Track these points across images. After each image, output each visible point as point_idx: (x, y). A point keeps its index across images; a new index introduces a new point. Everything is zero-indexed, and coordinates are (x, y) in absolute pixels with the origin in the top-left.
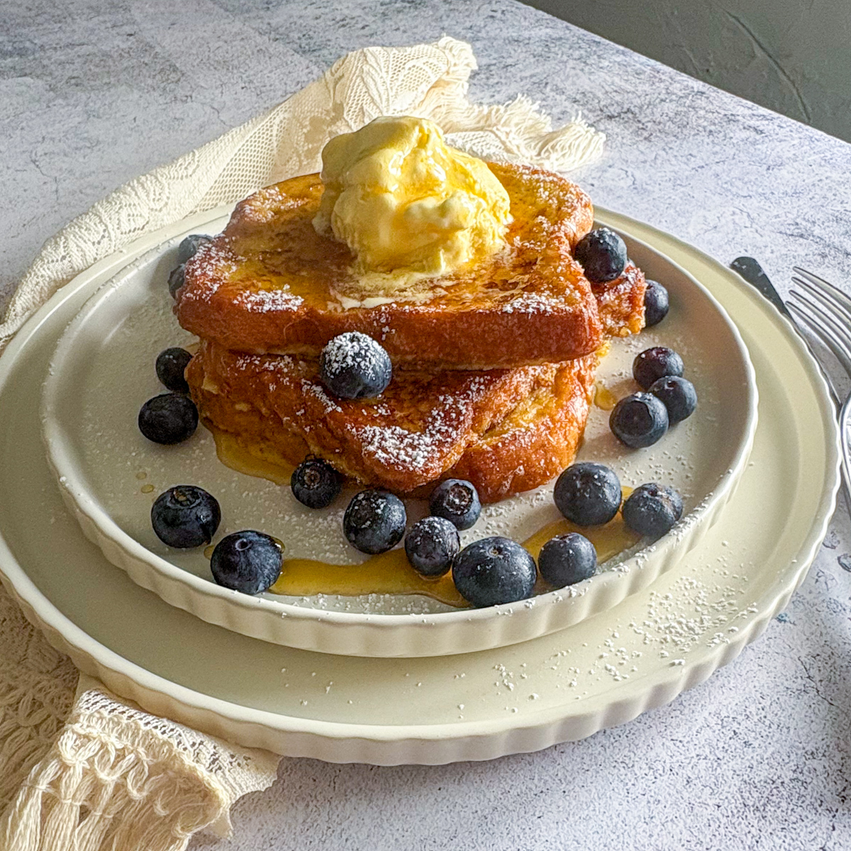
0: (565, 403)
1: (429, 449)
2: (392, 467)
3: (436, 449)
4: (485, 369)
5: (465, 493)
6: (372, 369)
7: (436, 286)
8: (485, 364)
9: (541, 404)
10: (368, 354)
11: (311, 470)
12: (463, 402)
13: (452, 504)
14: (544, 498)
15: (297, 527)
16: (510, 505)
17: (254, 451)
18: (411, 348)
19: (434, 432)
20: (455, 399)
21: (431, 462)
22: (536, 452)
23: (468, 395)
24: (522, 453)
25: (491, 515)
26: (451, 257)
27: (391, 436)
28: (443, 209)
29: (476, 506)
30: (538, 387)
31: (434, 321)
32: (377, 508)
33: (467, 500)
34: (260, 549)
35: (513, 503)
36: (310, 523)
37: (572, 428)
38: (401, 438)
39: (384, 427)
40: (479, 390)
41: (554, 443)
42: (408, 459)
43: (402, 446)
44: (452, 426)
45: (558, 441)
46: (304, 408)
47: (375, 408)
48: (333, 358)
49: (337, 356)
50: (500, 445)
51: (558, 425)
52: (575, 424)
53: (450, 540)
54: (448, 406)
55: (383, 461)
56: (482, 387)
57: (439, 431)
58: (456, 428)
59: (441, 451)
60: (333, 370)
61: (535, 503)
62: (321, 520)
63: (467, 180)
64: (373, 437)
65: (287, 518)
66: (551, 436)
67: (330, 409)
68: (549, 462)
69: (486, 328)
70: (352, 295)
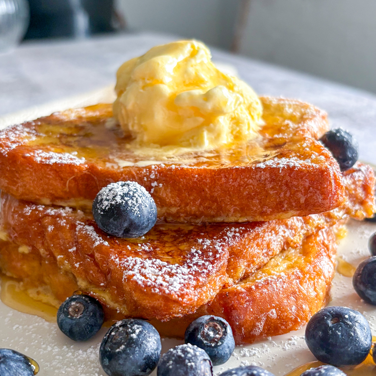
0: (312, 259)
1: (186, 277)
2: (148, 289)
3: (192, 277)
4: (240, 221)
5: (219, 327)
6: (138, 207)
7: (199, 156)
8: (241, 217)
9: (291, 261)
10: (135, 194)
11: (77, 303)
12: (220, 244)
13: (207, 336)
14: (296, 343)
15: (57, 357)
16: (263, 347)
17: (32, 293)
18: (175, 201)
19: (191, 265)
20: (212, 242)
21: (187, 288)
22: (288, 298)
23: (225, 240)
24: (275, 297)
25: (244, 356)
26: (213, 137)
27: (151, 265)
28: (208, 96)
29: (229, 340)
30: (288, 248)
31: (197, 176)
32: (132, 333)
33: (221, 333)
34: (12, 364)
35: (266, 346)
36: (70, 354)
37: (320, 280)
38: (160, 268)
39: (146, 259)
40: (234, 237)
41: (305, 292)
42: (165, 284)
43: (160, 273)
44: (209, 261)
45: (308, 289)
46: (76, 246)
47: (140, 245)
48: (104, 197)
49: (108, 196)
50: (253, 287)
51: (308, 276)
52: (322, 277)
53: (202, 367)
54: (205, 246)
55: (140, 282)
56: (238, 234)
57: (196, 264)
58: (212, 263)
59: (197, 280)
60: (103, 207)
61: (287, 347)
62: (80, 352)
63: (228, 84)
64: (134, 265)
65: (49, 349)
66: (301, 285)
67: (97, 243)
68: (300, 309)
69: (242, 183)
70: (127, 159)
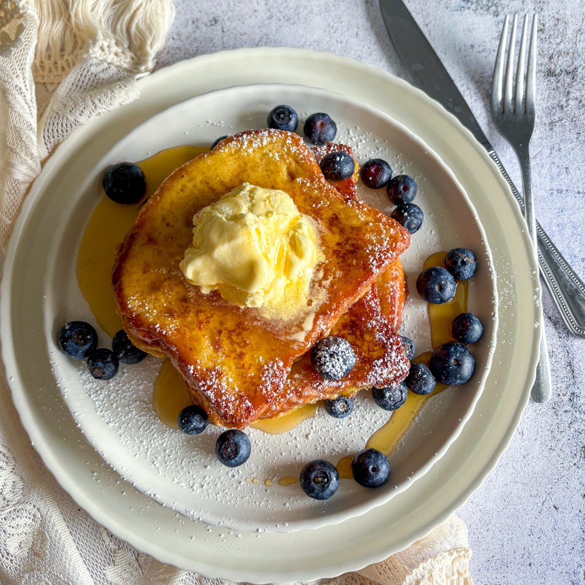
70: (293, 331)
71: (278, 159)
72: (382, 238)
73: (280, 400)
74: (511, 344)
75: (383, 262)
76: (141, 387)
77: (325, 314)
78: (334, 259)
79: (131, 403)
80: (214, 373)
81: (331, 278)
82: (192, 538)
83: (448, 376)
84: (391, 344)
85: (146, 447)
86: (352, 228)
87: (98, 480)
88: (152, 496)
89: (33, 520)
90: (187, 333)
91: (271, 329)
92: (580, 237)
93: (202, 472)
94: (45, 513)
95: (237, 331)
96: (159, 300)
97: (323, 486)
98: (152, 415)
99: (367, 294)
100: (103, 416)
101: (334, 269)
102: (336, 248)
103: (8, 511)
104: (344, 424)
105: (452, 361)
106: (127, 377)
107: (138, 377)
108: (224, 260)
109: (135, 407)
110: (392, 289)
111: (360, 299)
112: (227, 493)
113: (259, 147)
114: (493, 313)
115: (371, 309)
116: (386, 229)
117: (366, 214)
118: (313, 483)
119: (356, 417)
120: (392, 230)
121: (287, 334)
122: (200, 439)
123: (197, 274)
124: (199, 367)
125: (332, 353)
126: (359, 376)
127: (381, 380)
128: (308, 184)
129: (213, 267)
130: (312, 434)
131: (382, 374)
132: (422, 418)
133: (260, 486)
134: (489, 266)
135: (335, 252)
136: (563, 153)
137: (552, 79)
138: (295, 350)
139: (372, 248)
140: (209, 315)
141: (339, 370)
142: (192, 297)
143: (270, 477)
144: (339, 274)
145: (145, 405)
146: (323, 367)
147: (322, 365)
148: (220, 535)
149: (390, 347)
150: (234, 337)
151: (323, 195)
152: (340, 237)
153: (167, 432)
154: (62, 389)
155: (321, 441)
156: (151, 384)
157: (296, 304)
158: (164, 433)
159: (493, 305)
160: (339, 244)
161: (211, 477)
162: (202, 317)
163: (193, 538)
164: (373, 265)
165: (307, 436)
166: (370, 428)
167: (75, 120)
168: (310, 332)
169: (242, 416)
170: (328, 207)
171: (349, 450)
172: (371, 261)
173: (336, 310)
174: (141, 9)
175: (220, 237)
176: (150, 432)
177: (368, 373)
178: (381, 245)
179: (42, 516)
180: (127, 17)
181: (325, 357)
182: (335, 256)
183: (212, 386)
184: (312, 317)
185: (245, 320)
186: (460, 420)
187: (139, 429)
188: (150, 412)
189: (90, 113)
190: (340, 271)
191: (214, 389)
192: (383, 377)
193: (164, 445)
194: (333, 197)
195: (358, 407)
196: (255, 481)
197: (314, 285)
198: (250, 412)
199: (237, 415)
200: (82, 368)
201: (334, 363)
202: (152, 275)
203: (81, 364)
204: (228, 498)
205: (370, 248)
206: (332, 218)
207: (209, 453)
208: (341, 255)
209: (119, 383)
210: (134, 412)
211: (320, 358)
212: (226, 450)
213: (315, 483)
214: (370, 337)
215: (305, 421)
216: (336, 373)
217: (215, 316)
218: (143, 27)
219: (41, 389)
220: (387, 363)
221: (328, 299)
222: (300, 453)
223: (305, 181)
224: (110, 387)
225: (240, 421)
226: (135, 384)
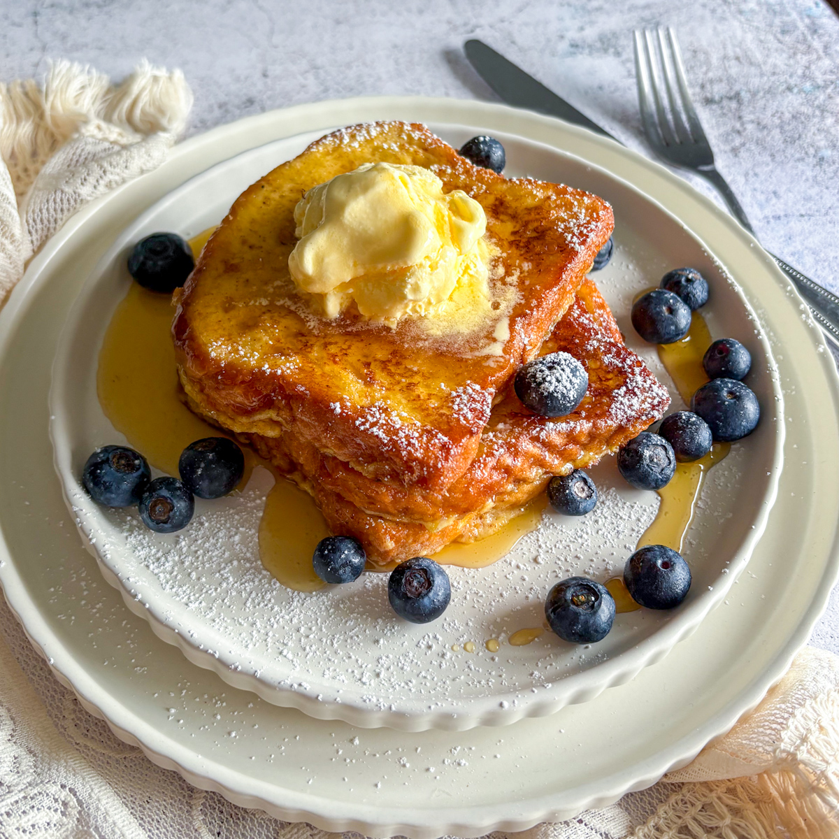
70: (481, 344)
71: (397, 149)
72: (575, 213)
73: (485, 460)
74: (794, 393)
75: (587, 236)
76: (237, 538)
77: (524, 315)
78: (513, 251)
79: (223, 565)
80: (374, 409)
81: (517, 273)
82: (376, 785)
83: (726, 418)
84: (630, 367)
85: (262, 631)
86: (529, 210)
87: (179, 721)
88: (296, 686)
89: (63, 814)
90: (316, 370)
91: (447, 347)
92: (826, 264)
93: (373, 652)
94: (86, 795)
95: (394, 361)
96: (260, 340)
97: (592, 607)
98: (264, 577)
99: (571, 308)
100: (178, 595)
101: (518, 261)
102: (512, 238)
103: (13, 800)
104: (589, 532)
105: (725, 394)
106: (209, 529)
107: (228, 525)
108: (360, 223)
109: (230, 571)
110: (602, 319)
111: (564, 316)
112: (425, 677)
113: (366, 141)
114: (756, 331)
115: (583, 328)
116: (577, 200)
117: (542, 188)
118: (572, 607)
119: (606, 518)
120: (585, 198)
121: (472, 349)
122: (356, 599)
123: (320, 261)
124: (349, 404)
125: (550, 364)
126: (598, 412)
127: (633, 413)
128: (449, 171)
129: (345, 241)
130: (542, 556)
131: (632, 405)
132: (708, 500)
133: (481, 654)
134: (727, 278)
135: (511, 243)
136: (762, 177)
137: (714, 107)
138: (492, 368)
139: (565, 226)
140: (345, 347)
141: (569, 386)
142: (314, 327)
143: (494, 636)
144: (527, 266)
145: (248, 565)
146: (543, 385)
147: (540, 383)
148: (428, 770)
149: (630, 370)
150: (393, 369)
151: (474, 178)
152: (515, 224)
153: (296, 600)
154: (100, 546)
155: (560, 563)
156: (253, 531)
157: (475, 310)
158: (290, 603)
159: (752, 322)
160: (514, 233)
161: (391, 656)
162: (333, 349)
163: (379, 785)
164: (574, 244)
165: (535, 560)
166: (633, 530)
167: (75, 193)
168: (508, 342)
169: (437, 457)
170: (486, 192)
171: (611, 568)
172: (569, 238)
173: (538, 306)
174: (146, 93)
175: (349, 191)
176: (266, 605)
177: (609, 406)
178: (577, 219)
179: (80, 803)
180: (127, 104)
181: (542, 371)
182: (514, 248)
183: (377, 422)
184: (505, 323)
185: (403, 343)
186: (769, 473)
187: (245, 604)
188: (260, 573)
189: (97, 181)
190: (528, 262)
191: (383, 425)
192: (635, 408)
193: (295, 621)
194: (488, 178)
195: (603, 502)
196: (468, 647)
197: (495, 284)
198: (449, 449)
199: (429, 457)
200: (127, 527)
201: (558, 375)
202: (241, 312)
203: (125, 522)
204: (428, 684)
205: (562, 226)
206: (495, 205)
207: (376, 619)
208: (522, 244)
209: (197, 540)
210: (231, 579)
211: (534, 376)
212: (410, 584)
213: (577, 605)
214: (595, 362)
215: (526, 538)
216: (565, 391)
217: (353, 347)
218: (151, 110)
219: (52, 590)
220: (633, 390)
221: (521, 297)
222: (531, 589)
223: (443, 168)
224: (181, 549)
225: (435, 466)
226: (225, 535)
